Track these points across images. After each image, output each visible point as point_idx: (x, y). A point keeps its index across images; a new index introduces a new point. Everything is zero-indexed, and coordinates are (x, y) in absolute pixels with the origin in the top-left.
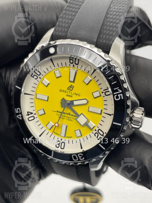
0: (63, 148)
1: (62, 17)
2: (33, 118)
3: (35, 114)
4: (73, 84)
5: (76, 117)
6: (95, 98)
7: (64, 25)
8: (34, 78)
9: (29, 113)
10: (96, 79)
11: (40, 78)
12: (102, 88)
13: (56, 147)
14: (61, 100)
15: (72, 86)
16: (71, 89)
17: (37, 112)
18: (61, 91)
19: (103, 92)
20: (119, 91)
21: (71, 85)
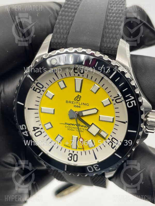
0: (77, 161)
1: (59, 23)
2: (40, 133)
3: (42, 129)
4: (80, 94)
5: (87, 127)
6: (105, 106)
7: (62, 31)
8: (37, 92)
9: (35, 129)
10: (105, 87)
11: (43, 91)
12: (111, 96)
13: (69, 160)
14: (69, 112)
15: (79, 96)
16: (78, 99)
17: (43, 126)
18: (67, 102)
19: (113, 100)
20: (131, 98)
21: (77, 95)
